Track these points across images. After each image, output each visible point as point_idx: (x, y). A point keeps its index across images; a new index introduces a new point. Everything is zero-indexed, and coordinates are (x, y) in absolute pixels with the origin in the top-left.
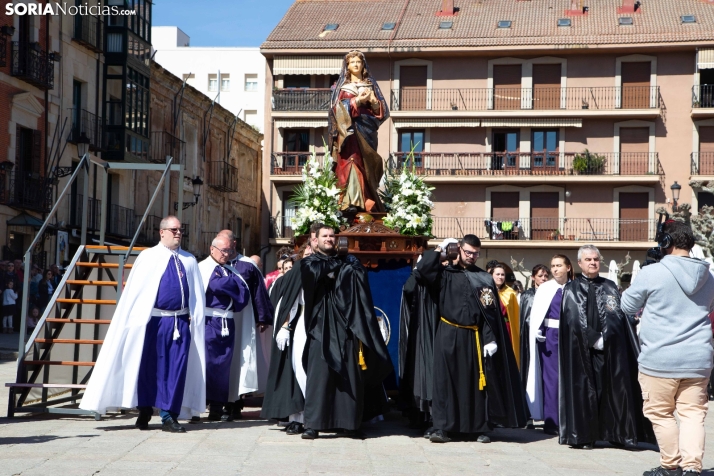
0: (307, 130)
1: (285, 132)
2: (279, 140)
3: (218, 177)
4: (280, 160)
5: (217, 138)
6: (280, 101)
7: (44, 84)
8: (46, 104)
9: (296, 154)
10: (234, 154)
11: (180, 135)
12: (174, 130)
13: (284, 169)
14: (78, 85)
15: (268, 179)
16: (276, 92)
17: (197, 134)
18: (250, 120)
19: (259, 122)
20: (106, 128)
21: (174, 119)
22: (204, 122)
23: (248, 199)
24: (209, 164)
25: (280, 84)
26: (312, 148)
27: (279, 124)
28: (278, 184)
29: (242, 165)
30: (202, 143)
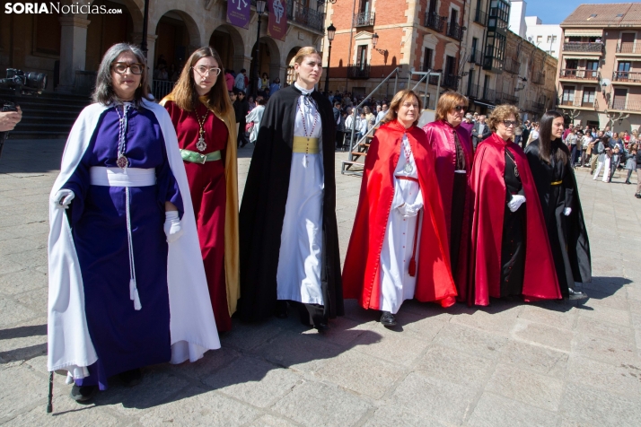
0: (577, 60)
1: (568, 61)
2: (565, 64)
3: (536, 78)
4: (564, 72)
5: (538, 62)
6: (566, 47)
7: (460, 40)
8: (460, 47)
9: (571, 70)
10: (545, 69)
11: (520, 61)
12: (517, 58)
13: (565, 76)
14: (475, 40)
15: (558, 80)
16: (565, 43)
17: (528, 60)
18: (553, 55)
19: (556, 55)
20: (485, 57)
21: (518, 54)
22: (532, 55)
23: (550, 88)
24: (533, 73)
25: (567, 40)
26: (578, 68)
27: (565, 57)
28: (562, 82)
29: (548, 74)
30: (530, 64)
